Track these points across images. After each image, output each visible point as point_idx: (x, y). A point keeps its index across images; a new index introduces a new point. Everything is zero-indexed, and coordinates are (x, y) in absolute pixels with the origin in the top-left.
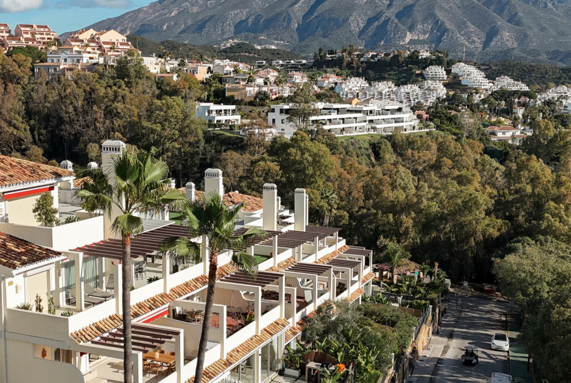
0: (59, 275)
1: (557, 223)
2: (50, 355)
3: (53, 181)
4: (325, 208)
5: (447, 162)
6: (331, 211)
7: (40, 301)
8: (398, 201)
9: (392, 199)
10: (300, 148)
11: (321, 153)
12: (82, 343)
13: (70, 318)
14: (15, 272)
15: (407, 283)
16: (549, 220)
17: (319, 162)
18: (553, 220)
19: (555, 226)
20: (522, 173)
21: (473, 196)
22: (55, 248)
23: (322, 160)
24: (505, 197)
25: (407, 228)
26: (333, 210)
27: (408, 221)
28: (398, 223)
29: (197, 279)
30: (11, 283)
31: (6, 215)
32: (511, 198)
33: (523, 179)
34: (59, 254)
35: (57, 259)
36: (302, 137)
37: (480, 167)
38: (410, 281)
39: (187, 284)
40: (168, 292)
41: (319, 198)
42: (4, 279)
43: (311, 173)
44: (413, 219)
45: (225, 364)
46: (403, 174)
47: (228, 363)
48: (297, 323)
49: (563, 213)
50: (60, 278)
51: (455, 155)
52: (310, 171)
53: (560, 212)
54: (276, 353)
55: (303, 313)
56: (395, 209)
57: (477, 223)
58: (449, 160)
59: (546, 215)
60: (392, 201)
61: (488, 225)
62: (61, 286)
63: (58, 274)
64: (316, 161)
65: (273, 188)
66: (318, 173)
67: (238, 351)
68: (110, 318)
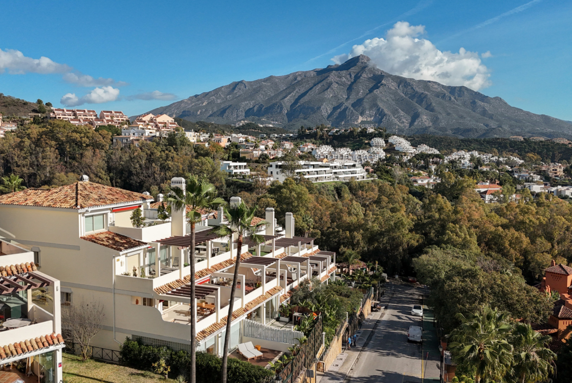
1: (454, 236)
2: (141, 302)
3: (141, 202)
4: (305, 228)
5: (385, 199)
6: (309, 229)
7: (136, 270)
8: (352, 223)
9: (348, 222)
10: (289, 189)
11: (303, 192)
12: (161, 294)
13: (154, 280)
14: (121, 253)
15: (358, 274)
16: (449, 235)
17: (301, 198)
18: (452, 234)
19: (453, 239)
20: (432, 205)
22: (144, 240)
23: (303, 197)
24: (422, 221)
25: (358, 240)
26: (311, 229)
27: (358, 236)
28: (353, 238)
29: (227, 261)
30: (118, 260)
31: (114, 222)
32: (425, 221)
33: (433, 210)
34: (146, 244)
35: (145, 246)
36: (290, 182)
37: (406, 202)
38: (360, 273)
39: (221, 264)
40: (210, 268)
41: (302, 221)
42: (114, 257)
43: (296, 204)
44: (362, 235)
45: (244, 311)
46: (355, 206)
47: (246, 310)
48: (288, 292)
49: (458, 230)
50: (146, 259)
51: (390, 195)
52: (295, 204)
53: (456, 230)
54: (274, 307)
55: (291, 286)
56: (351, 228)
57: (403, 237)
58: (386, 198)
59: (447, 231)
60: (349, 223)
61: (411, 238)
62: (146, 264)
63: (145, 256)
64: (299, 197)
65: (272, 211)
66: (301, 205)
67: (252, 304)
68: (176, 281)
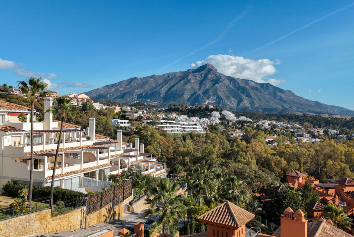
0: (25, 139)
1: (242, 159)
3: (28, 111)
4: (155, 154)
5: (209, 141)
6: (158, 155)
7: (16, 143)
8: (184, 151)
9: (182, 151)
11: (154, 132)
12: (28, 155)
13: (24, 147)
14: (7, 133)
15: (182, 178)
16: (239, 158)
17: (153, 136)
18: (241, 158)
19: (241, 160)
20: (234, 144)
21: (211, 149)
22: (24, 129)
23: (155, 135)
24: (227, 152)
25: (187, 162)
26: (159, 155)
27: (187, 159)
28: (184, 161)
29: (77, 147)
30: (6, 138)
31: (9, 120)
32: (229, 152)
33: (235, 146)
34: (25, 131)
35: (24, 132)
36: (147, 126)
37: (222, 144)
38: (183, 178)
39: (72, 148)
40: (64, 148)
41: (153, 150)
42: (3, 136)
43: (150, 140)
44: (190, 158)
45: (82, 171)
46: (188, 143)
47: (83, 171)
48: (120, 173)
49: (244, 155)
50: (25, 140)
51: (212, 139)
52: (150, 139)
53: (243, 155)
54: (106, 176)
55: (123, 170)
56: (184, 155)
57: (213, 159)
58: (210, 141)
59: (238, 156)
60: (182, 152)
61: (217, 160)
62: (25, 143)
65: (120, 132)
66: (153, 140)
67: (88, 169)
68: (40, 151)
